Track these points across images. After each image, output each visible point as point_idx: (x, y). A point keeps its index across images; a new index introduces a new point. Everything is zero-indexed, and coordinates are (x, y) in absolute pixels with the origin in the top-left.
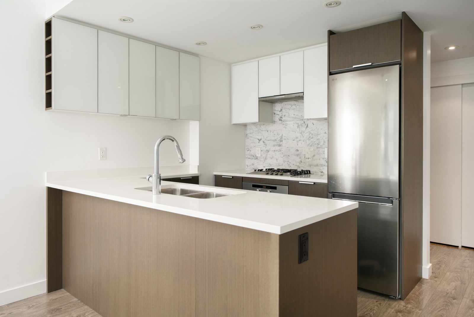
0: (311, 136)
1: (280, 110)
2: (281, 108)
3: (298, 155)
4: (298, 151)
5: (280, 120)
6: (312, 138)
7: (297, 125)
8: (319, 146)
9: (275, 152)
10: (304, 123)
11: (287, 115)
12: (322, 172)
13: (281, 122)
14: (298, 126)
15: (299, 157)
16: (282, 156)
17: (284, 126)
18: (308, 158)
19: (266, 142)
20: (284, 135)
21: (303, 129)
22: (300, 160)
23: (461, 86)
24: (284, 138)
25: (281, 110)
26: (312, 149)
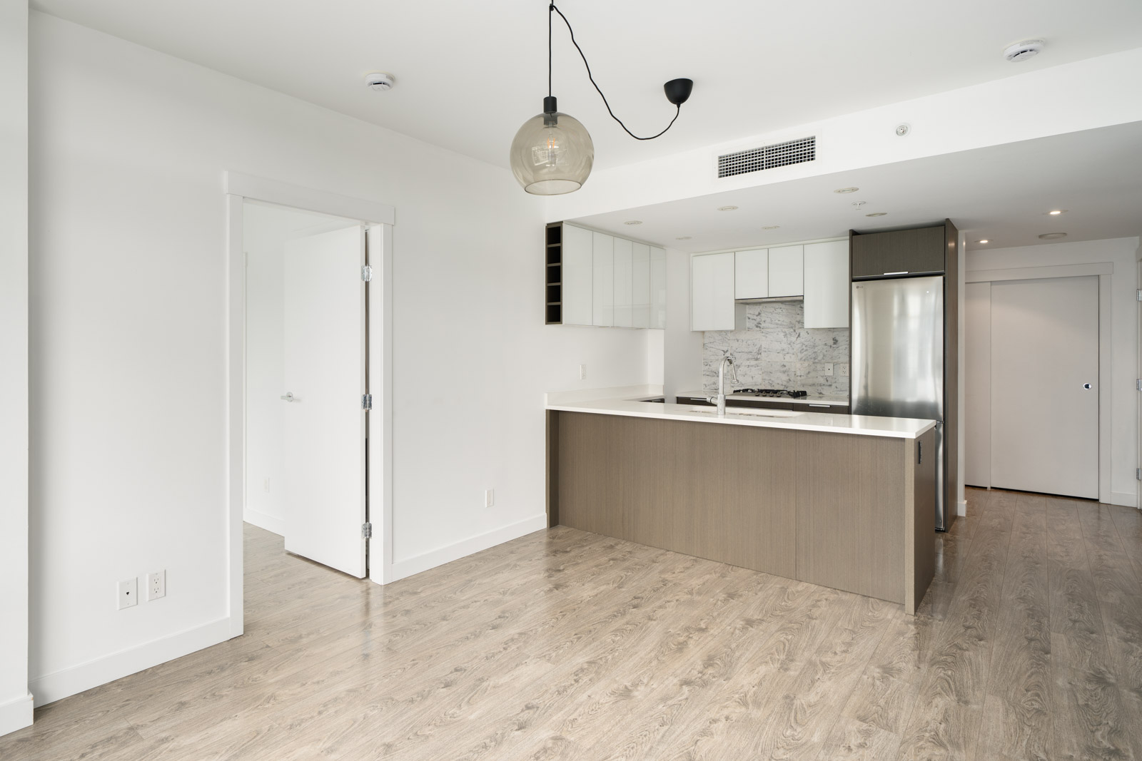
0: (805, 348)
1: (757, 313)
2: (759, 311)
3: (784, 372)
4: (785, 366)
5: (757, 327)
6: (806, 350)
7: (783, 334)
8: (816, 361)
9: (750, 368)
10: (795, 331)
11: (768, 320)
12: (820, 393)
13: (758, 329)
14: (785, 336)
15: (786, 374)
16: (760, 373)
17: (763, 334)
18: (800, 376)
19: (735, 354)
20: (763, 346)
21: (793, 339)
22: (788, 378)
23: (989, 284)
24: (763, 349)
25: (759, 314)
26: (806, 364)
